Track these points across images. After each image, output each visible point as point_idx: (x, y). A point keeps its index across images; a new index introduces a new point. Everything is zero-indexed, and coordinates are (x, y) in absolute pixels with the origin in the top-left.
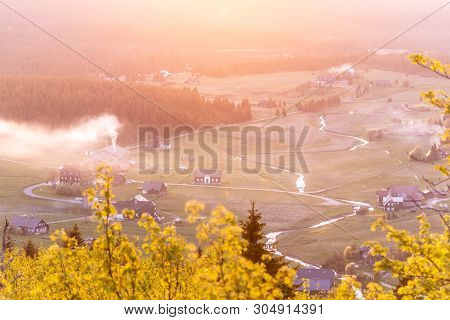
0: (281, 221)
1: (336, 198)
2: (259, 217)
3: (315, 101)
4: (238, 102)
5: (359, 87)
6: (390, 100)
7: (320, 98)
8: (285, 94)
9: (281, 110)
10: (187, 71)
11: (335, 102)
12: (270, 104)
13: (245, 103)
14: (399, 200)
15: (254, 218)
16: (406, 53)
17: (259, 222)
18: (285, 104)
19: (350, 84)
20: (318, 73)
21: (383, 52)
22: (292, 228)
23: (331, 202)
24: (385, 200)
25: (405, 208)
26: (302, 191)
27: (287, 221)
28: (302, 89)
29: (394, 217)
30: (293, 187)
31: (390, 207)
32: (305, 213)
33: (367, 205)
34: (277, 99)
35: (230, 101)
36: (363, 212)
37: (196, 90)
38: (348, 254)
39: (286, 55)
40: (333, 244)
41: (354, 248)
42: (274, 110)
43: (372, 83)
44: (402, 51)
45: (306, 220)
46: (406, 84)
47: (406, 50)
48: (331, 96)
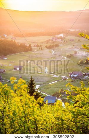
0: (40, 81)
1: (57, 75)
2: (33, 81)
3: (51, 45)
4: (28, 45)
5: (64, 41)
6: (74, 45)
7: (53, 44)
8: (42, 43)
9: (41, 48)
10: (12, 35)
11: (57, 46)
12: (37, 46)
13: (30, 46)
14: (76, 76)
15: (32, 81)
16: (79, 31)
17: (34, 82)
18: (42, 46)
19: (62, 40)
20: (52, 37)
21: (72, 30)
22: (44, 84)
24: (72, 75)
25: (78, 78)
27: (42, 81)
28: (47, 42)
29: (75, 81)
31: (73, 78)
32: (47, 79)
33: (66, 77)
34: (40, 45)
35: (25, 45)
36: (65, 79)
37: (15, 41)
38: (60, 92)
39: (42, 31)
40: (56, 89)
41: (62, 90)
42: (38, 48)
43: (68, 40)
44: (78, 30)
45: (48, 81)
46: (79, 40)
47: (79, 30)
48: (56, 44)
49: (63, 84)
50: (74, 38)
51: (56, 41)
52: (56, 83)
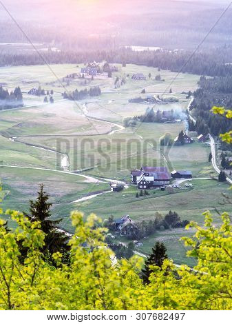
1: (96, 177)
2: (46, 198)
3: (79, 91)
4: (11, 90)
5: (117, 80)
6: (144, 92)
7: (83, 88)
8: (52, 84)
9: (48, 98)
12: (39, 92)
13: (18, 91)
14: (150, 179)
15: (43, 198)
16: (158, 51)
18: (52, 93)
19: (110, 76)
20: (82, 66)
21: (137, 49)
22: (58, 202)
23: (91, 180)
25: (159, 186)
29: (147, 194)
31: (143, 185)
32: (69, 189)
33: (123, 183)
34: (46, 88)
35: (4, 89)
36: (119, 189)
39: (54, 49)
41: (111, 220)
42: (42, 97)
43: (128, 76)
44: (156, 49)
45: (69, 195)
46: (158, 78)
47: (158, 48)
48: (92, 86)
49: (114, 205)
50: (144, 70)
51: (92, 79)
52: (94, 201)
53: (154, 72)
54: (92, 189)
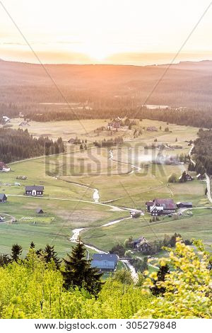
0: (82, 221)
1: (119, 206)
3: (106, 140)
4: (54, 140)
5: (136, 131)
6: (156, 141)
7: (110, 138)
8: (87, 134)
9: (83, 146)
10: (21, 117)
11: (120, 140)
12: (76, 142)
13: (60, 140)
14: (160, 208)
16: (167, 108)
18: (86, 142)
19: (130, 128)
20: (109, 121)
21: (150, 107)
22: (90, 226)
23: (116, 209)
24: (151, 208)
25: (165, 214)
26: (97, 201)
27: (87, 221)
28: (98, 132)
29: (157, 220)
30: (91, 198)
31: (155, 213)
32: (99, 216)
33: (140, 211)
34: (82, 138)
35: (50, 139)
36: (137, 216)
37: (26, 130)
38: (127, 244)
39: (87, 108)
40: (117, 237)
41: (131, 240)
42: (79, 146)
43: (144, 128)
44: (165, 107)
45: (100, 221)
46: (167, 130)
47: (167, 106)
48: (117, 137)
49: (133, 228)
50: (156, 124)
51: (117, 131)
52: (118, 225)
53: (164, 125)
54: (117, 216)
